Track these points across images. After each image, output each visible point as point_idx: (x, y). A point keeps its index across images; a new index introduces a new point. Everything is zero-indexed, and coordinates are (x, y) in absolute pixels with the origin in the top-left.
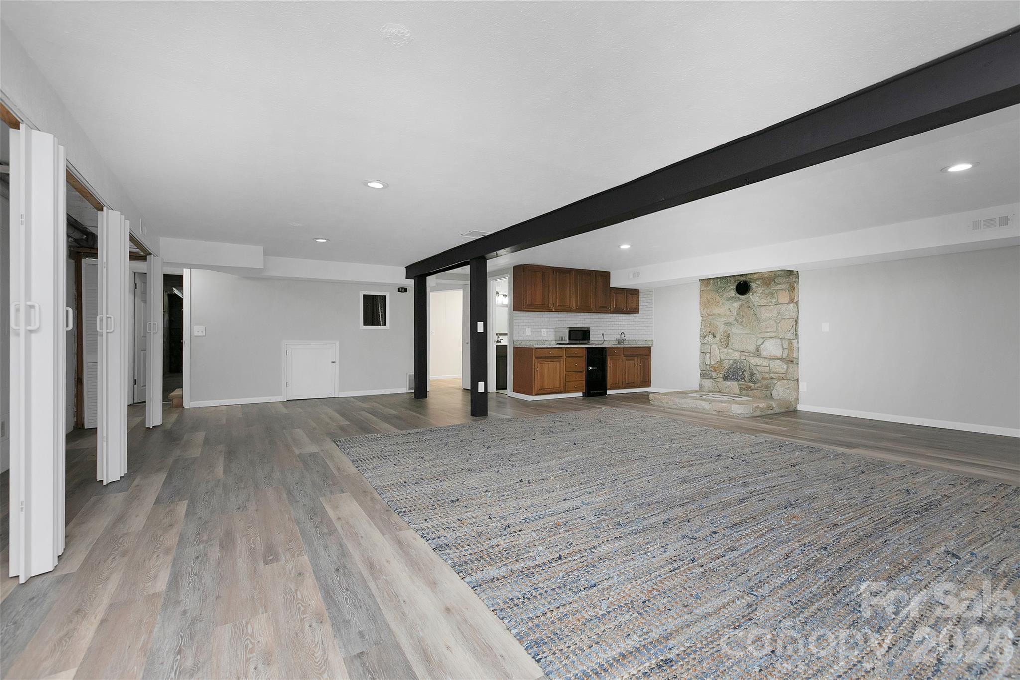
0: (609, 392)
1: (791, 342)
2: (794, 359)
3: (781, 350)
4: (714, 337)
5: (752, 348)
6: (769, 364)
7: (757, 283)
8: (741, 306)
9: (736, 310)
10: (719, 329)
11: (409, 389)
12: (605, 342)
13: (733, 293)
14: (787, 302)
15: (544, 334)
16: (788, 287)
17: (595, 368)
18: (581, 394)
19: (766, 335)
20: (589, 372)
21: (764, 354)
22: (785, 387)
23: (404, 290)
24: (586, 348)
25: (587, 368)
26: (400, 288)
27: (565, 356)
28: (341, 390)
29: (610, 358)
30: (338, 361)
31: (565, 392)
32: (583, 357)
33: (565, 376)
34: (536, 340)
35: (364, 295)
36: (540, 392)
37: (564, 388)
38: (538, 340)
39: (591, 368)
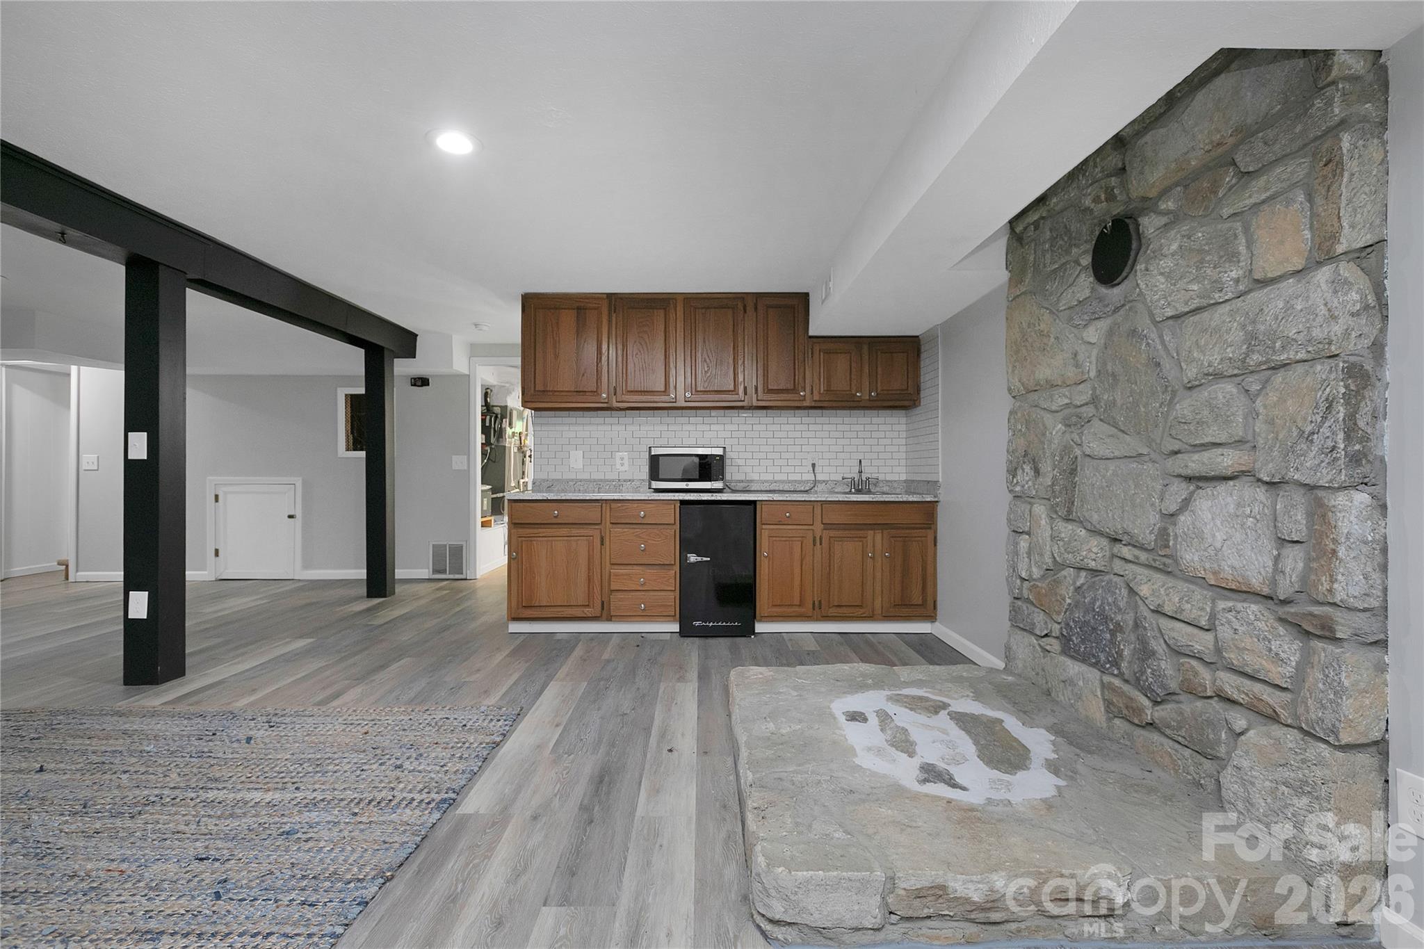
0: (760, 627)
1: (1319, 503)
2: (1338, 615)
3: (1268, 546)
4: (1037, 471)
5: (1144, 526)
6: (1213, 617)
7: (1163, 206)
8: (1111, 333)
9: (1095, 352)
10: (1050, 442)
11: (433, 574)
12: (820, 487)
13: (1085, 283)
14: (1298, 263)
15: (622, 459)
16: (1301, 173)
17: (705, 559)
18: (676, 627)
19: (1196, 463)
20: (685, 568)
21: (1190, 557)
22: (1286, 774)
23: (422, 382)
24: (683, 502)
25: (683, 559)
26: (415, 379)
27: (608, 523)
28: (307, 565)
29: (767, 532)
30: (299, 513)
31: (609, 619)
32: (670, 527)
33: (607, 575)
34: (595, 481)
35: (346, 395)
36: (528, 613)
37: (603, 609)
38: (601, 480)
39: (693, 558)
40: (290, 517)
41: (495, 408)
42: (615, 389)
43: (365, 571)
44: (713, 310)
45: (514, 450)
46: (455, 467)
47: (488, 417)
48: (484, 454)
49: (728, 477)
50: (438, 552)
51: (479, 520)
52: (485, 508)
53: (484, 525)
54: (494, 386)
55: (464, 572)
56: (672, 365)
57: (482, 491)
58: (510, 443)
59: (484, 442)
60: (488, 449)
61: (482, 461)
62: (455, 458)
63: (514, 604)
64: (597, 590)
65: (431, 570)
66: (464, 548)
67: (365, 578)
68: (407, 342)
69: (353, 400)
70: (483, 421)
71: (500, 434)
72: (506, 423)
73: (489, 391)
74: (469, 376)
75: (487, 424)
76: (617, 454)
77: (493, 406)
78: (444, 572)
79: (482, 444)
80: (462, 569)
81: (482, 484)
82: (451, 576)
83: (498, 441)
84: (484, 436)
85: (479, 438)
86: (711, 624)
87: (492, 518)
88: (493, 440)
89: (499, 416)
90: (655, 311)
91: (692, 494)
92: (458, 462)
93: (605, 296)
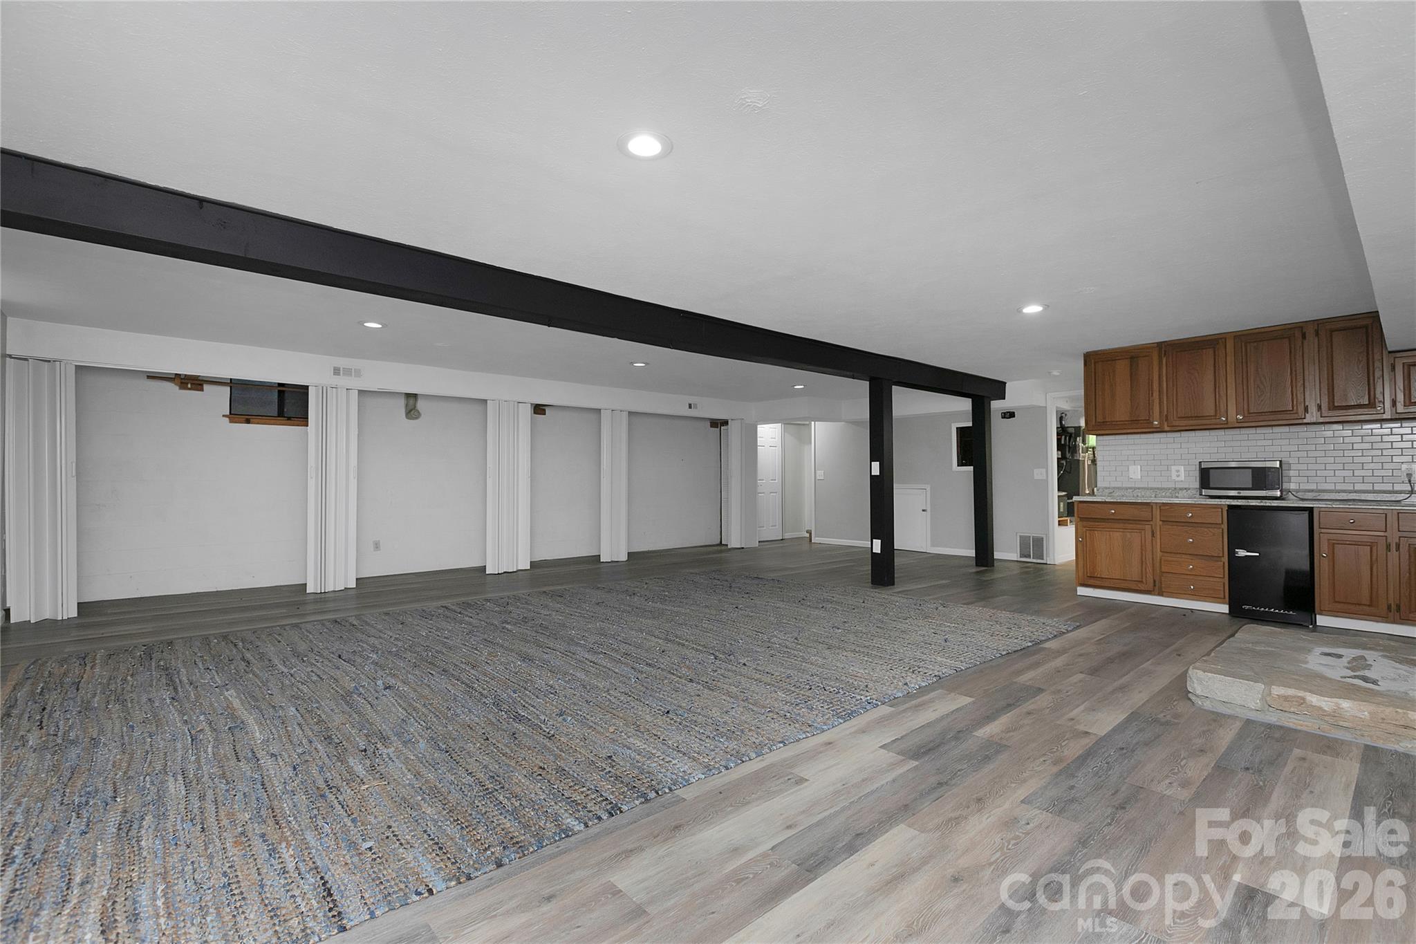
0: (1322, 620)
11: (1021, 557)
15: (1178, 471)
17: (1254, 554)
18: (1225, 609)
20: (1234, 560)
23: (1011, 415)
24: (1230, 507)
25: (1231, 553)
26: (1004, 413)
27: (1158, 520)
28: (933, 545)
29: (1326, 536)
30: (929, 510)
31: (1161, 594)
32: (1218, 526)
33: (1158, 561)
34: (1151, 489)
35: (957, 428)
36: (1091, 582)
37: (1155, 586)
38: (1158, 489)
39: (1242, 553)
40: (923, 511)
41: (1070, 429)
42: (1167, 416)
43: (974, 551)
44: (1265, 343)
45: (1088, 463)
46: (1036, 477)
47: (1063, 437)
48: (1060, 466)
49: (1285, 486)
50: (1024, 542)
51: (1057, 519)
52: (1062, 510)
53: (1060, 523)
54: (1068, 411)
55: (1045, 558)
56: (1223, 393)
57: (1059, 496)
58: (1084, 457)
59: (1060, 457)
60: (1064, 462)
61: (1058, 473)
62: (1036, 471)
63: (1081, 574)
64: (1149, 570)
65: (1019, 555)
66: (1044, 539)
67: (974, 556)
68: (998, 388)
69: (962, 432)
70: (1059, 440)
71: (1074, 449)
72: (1079, 439)
73: (1063, 415)
74: (1046, 407)
75: (1063, 442)
76: (1173, 467)
77: (1068, 427)
78: (1029, 556)
79: (1058, 458)
80: (1043, 556)
81: (1059, 490)
82: (1035, 561)
83: (1073, 456)
84: (1060, 453)
85: (1054, 454)
86: (1263, 609)
87: (1068, 519)
88: (1068, 455)
89: (1073, 435)
90: (1204, 351)
91: (1240, 501)
92: (1038, 474)
93: (1156, 345)
